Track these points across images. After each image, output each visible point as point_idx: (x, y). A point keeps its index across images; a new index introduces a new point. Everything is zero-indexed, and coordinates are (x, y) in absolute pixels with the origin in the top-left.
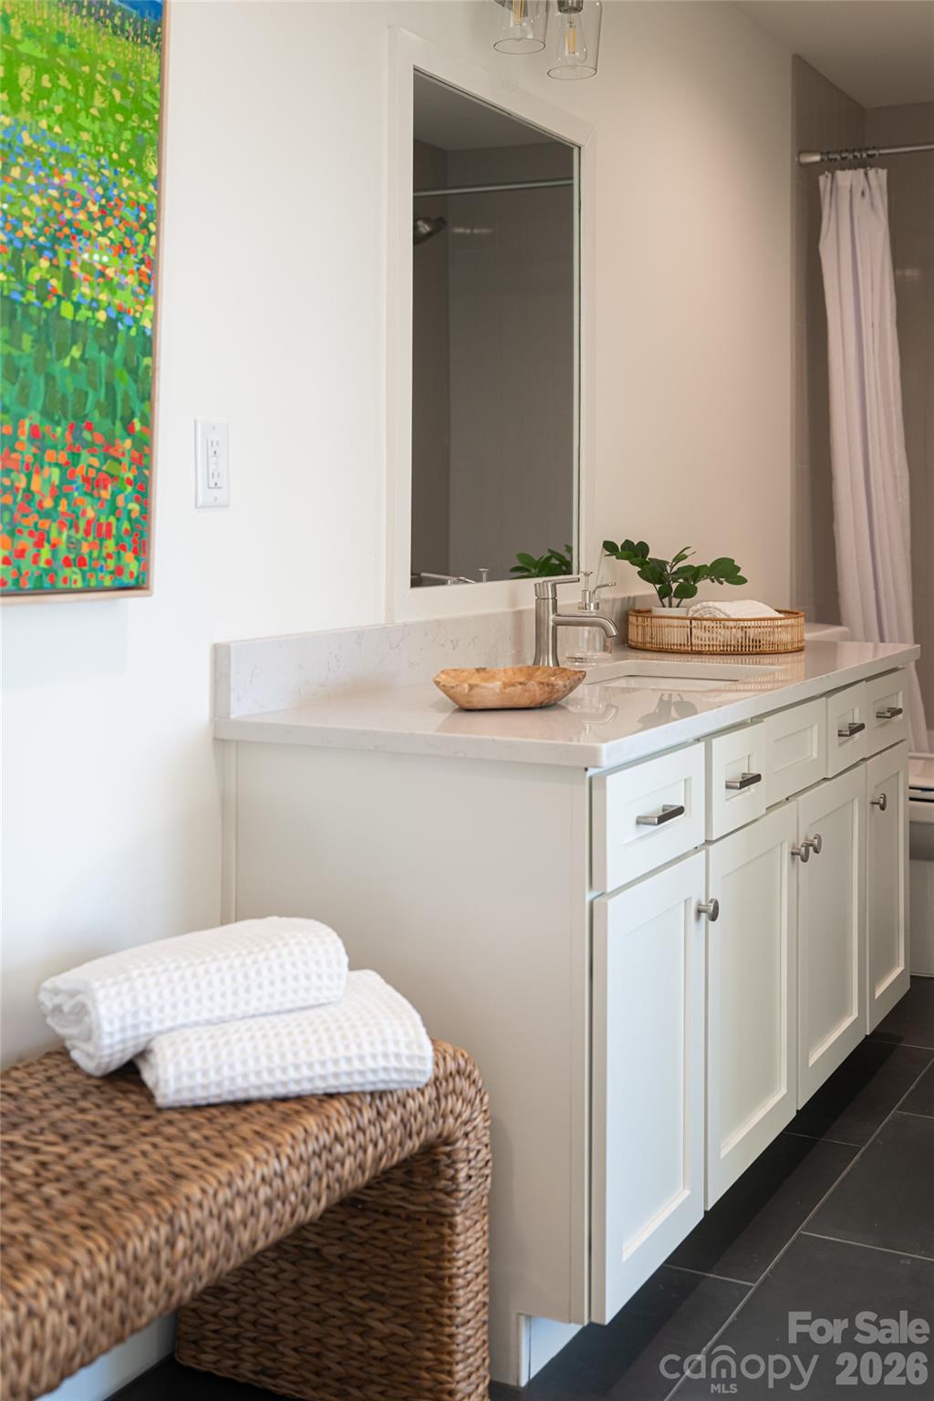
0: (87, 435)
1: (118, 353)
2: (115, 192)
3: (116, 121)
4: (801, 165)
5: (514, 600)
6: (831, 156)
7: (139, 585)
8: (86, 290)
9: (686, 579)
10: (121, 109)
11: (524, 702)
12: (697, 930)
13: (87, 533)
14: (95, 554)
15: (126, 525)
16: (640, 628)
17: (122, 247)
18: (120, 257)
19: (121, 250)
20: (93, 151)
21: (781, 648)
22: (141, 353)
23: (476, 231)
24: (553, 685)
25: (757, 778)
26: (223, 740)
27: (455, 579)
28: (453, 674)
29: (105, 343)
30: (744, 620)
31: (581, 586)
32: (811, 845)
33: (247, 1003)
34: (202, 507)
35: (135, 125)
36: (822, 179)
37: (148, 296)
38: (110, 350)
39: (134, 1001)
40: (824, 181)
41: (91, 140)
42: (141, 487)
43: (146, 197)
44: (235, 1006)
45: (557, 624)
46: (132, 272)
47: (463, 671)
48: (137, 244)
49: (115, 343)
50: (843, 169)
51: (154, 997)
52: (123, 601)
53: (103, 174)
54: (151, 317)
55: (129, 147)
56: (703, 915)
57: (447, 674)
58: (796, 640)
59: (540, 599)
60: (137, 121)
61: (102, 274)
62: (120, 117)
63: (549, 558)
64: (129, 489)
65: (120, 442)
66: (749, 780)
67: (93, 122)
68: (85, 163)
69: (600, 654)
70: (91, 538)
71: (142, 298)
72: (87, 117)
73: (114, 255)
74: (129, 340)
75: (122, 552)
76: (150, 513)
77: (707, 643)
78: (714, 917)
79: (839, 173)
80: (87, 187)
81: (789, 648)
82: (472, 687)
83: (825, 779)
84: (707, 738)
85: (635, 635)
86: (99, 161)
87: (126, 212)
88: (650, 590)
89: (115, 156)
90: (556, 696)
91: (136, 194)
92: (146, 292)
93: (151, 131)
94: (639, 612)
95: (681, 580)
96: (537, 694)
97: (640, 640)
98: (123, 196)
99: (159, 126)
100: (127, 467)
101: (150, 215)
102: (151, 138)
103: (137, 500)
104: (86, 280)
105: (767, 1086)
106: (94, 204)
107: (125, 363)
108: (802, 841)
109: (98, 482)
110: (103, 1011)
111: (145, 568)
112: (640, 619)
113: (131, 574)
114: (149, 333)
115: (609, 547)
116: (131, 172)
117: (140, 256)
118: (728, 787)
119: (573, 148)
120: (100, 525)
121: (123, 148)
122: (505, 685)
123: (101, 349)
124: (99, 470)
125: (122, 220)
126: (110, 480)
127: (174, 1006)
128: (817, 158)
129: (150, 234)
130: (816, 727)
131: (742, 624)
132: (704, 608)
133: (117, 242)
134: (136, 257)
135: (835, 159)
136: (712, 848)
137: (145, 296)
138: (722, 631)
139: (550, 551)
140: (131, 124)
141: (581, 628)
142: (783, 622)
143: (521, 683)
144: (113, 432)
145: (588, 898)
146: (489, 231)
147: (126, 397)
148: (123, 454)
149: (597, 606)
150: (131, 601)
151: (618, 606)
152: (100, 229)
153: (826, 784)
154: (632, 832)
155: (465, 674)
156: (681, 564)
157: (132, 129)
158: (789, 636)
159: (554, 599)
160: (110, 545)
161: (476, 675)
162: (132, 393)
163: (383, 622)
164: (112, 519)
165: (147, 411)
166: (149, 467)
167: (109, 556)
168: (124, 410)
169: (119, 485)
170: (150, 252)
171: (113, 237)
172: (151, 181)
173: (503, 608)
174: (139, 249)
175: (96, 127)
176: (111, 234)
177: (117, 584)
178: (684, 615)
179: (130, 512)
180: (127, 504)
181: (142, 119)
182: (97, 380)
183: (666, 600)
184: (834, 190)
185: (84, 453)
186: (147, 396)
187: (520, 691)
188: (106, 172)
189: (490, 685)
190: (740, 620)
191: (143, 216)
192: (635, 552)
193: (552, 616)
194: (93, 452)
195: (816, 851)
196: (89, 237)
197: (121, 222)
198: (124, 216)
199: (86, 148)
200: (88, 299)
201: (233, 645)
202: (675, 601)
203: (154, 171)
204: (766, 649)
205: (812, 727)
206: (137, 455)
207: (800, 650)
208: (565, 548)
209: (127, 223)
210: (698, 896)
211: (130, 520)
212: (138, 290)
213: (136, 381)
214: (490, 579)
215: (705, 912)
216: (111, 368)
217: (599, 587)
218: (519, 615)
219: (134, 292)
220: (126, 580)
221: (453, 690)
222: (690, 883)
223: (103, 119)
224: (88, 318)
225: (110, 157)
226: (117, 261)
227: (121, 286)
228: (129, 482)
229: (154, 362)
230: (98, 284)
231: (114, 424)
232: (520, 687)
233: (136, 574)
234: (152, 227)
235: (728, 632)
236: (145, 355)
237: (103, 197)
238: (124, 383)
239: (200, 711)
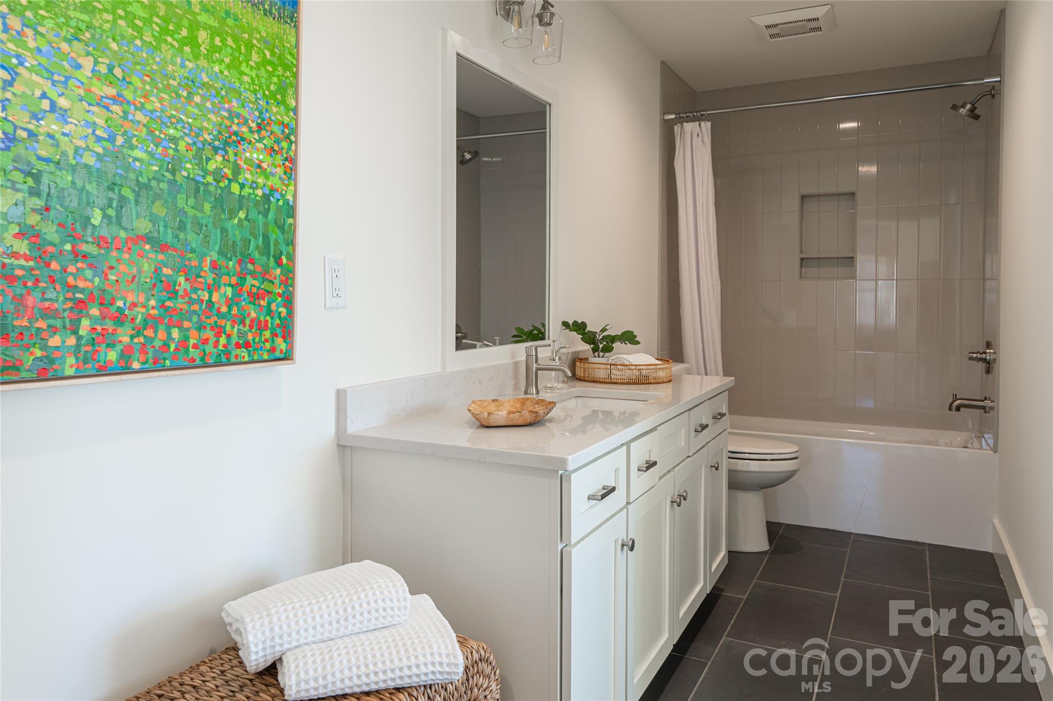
0: (250, 266)
1: (271, 216)
2: (268, 115)
3: (267, 71)
4: (664, 120)
5: (513, 356)
6: (681, 115)
7: (287, 357)
8: (248, 176)
9: (607, 342)
10: (271, 63)
11: (520, 422)
12: (622, 556)
13: (251, 327)
14: (257, 340)
15: (278, 321)
16: (582, 369)
17: (272, 149)
18: (272, 156)
19: (271, 151)
20: (252, 89)
21: (660, 381)
22: (286, 216)
23: (494, 159)
24: (537, 413)
25: (655, 463)
26: (344, 446)
27: (481, 344)
28: (479, 403)
29: (261, 209)
30: (640, 365)
31: (551, 348)
32: (682, 496)
33: (346, 628)
34: (330, 308)
35: (281, 74)
36: (676, 127)
37: (290, 180)
38: (266, 214)
39: (272, 630)
40: (677, 129)
41: (250, 81)
42: (287, 298)
43: (288, 119)
44: (338, 630)
45: (538, 369)
46: (279, 166)
47: (485, 401)
48: (283, 149)
49: (269, 209)
50: (687, 122)
51: (285, 628)
52: (278, 367)
53: (259, 103)
54: (293, 194)
55: (276, 87)
56: (625, 547)
57: (476, 403)
58: (668, 376)
59: (528, 356)
60: (281, 71)
61: (259, 166)
62: (269, 68)
63: (533, 330)
64: (279, 299)
65: (273, 271)
66: (651, 465)
67: (252, 70)
68: (247, 96)
69: (561, 385)
70: (253, 330)
71: (286, 182)
72: (247, 67)
73: (267, 155)
74: (279, 209)
75: (275, 338)
76: (294, 313)
77: (619, 377)
78: (632, 549)
79: (685, 124)
80: (248, 111)
81: (665, 380)
82: (489, 414)
83: (688, 457)
84: (628, 444)
85: (579, 372)
86: (256, 95)
87: (275, 128)
88: (587, 347)
89: (267, 92)
90: (539, 419)
91: (282, 117)
92: (289, 178)
93: (291, 79)
94: (581, 359)
95: (605, 343)
96: (528, 419)
97: (582, 375)
98: (273, 118)
99: (296, 75)
100: (278, 285)
101: (291, 131)
102: (291, 83)
103: (285, 306)
104: (248, 170)
105: (658, 634)
106: (253, 122)
107: (276, 222)
108: (677, 493)
109: (258, 295)
110: (251, 638)
111: (291, 347)
112: (582, 364)
113: (281, 351)
114: (291, 203)
115: (565, 324)
116: (278, 103)
117: (285, 156)
118: (639, 470)
119: (546, 106)
120: (260, 322)
121: (272, 88)
122: (509, 413)
123: (259, 213)
124: (259, 288)
125: (272, 133)
126: (267, 294)
127: (298, 633)
128: (673, 116)
129: (291, 143)
130: (683, 429)
131: (639, 367)
132: (617, 358)
133: (269, 146)
134: (282, 156)
135: (683, 117)
136: (630, 507)
137: (288, 181)
138: (628, 372)
139: (533, 326)
140: (277, 73)
141: (550, 372)
142: (661, 366)
143: (518, 412)
144: (268, 264)
145: (560, 547)
146: (500, 159)
147: (277, 243)
148: (275, 278)
149: (560, 359)
150: (282, 368)
151: (570, 357)
152: (257, 138)
153: (689, 459)
154: (586, 504)
155: (486, 403)
156: (605, 334)
157: (278, 76)
158: (664, 374)
159: (536, 356)
160: (267, 334)
161: (492, 403)
162: (281, 241)
163: (440, 371)
164: (268, 318)
165: (291, 252)
166: (293, 286)
167: (267, 341)
168: (275, 249)
169: (273, 297)
170: (291, 153)
171: (266, 143)
172: (292, 109)
173: (508, 360)
174: (284, 151)
175: (254, 73)
176: (265, 142)
177: (272, 357)
178: (606, 362)
179: (280, 313)
180: (278, 309)
181: (284, 70)
182: (257, 232)
183: (596, 354)
184: (682, 133)
185: (249, 278)
186: (291, 243)
187: (517, 416)
188: (261, 102)
189: (500, 413)
190: (638, 365)
191: (287, 131)
192: (579, 327)
193: (535, 365)
194: (254, 277)
195: (685, 499)
196: (250, 142)
197: (271, 134)
198: (273, 130)
199: (247, 86)
200: (250, 182)
201: (348, 390)
202: (601, 354)
203: (292, 103)
204: (652, 381)
205: (681, 429)
206: (284, 278)
207: (670, 381)
208: (541, 325)
209: (275, 135)
210: (622, 536)
211: (280, 318)
212: (284, 176)
213: (283, 233)
214: (501, 344)
215: (627, 546)
216: (266, 225)
217: (560, 348)
218: (516, 364)
219: (280, 178)
220: (278, 354)
221: (479, 416)
222: (618, 531)
223: (258, 69)
224: (250, 194)
225: (264, 92)
226: (269, 159)
227: (272, 174)
228: (279, 295)
229: (295, 221)
230: (257, 173)
231: (269, 260)
232: (518, 414)
233: (284, 351)
234: (292, 138)
235: (631, 372)
236: (288, 217)
237: (259, 118)
238: (275, 234)
239: (329, 429)
